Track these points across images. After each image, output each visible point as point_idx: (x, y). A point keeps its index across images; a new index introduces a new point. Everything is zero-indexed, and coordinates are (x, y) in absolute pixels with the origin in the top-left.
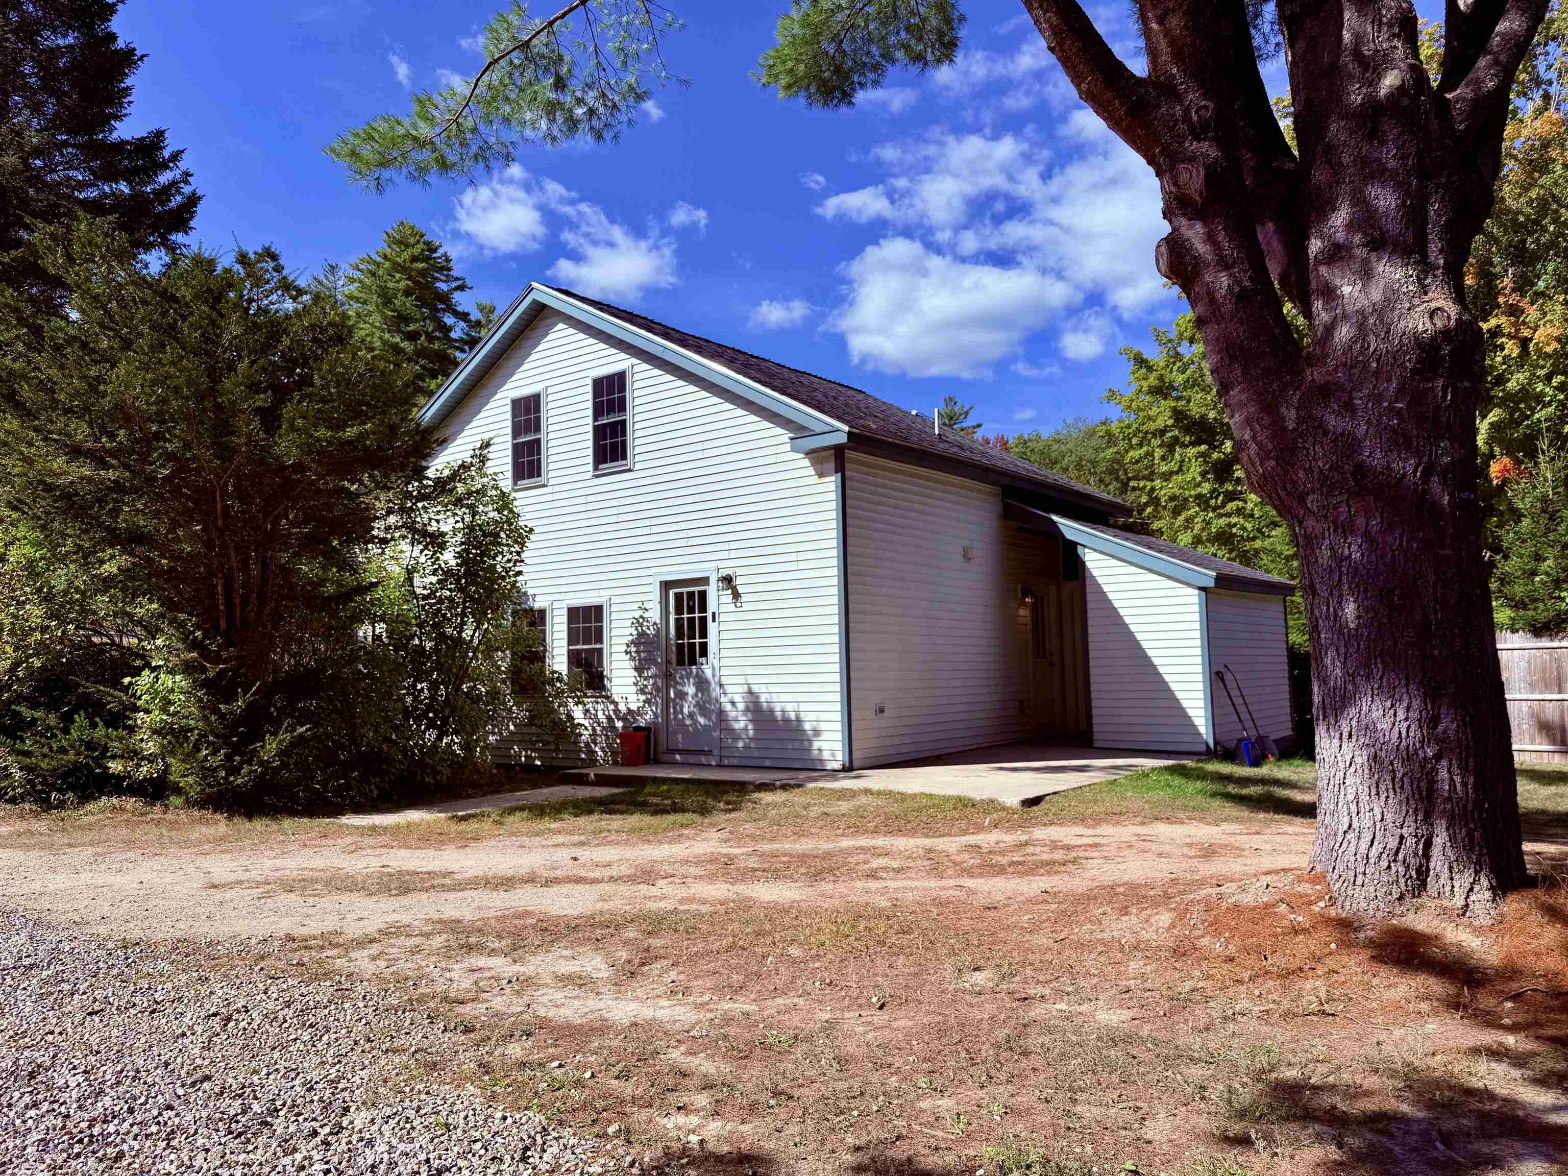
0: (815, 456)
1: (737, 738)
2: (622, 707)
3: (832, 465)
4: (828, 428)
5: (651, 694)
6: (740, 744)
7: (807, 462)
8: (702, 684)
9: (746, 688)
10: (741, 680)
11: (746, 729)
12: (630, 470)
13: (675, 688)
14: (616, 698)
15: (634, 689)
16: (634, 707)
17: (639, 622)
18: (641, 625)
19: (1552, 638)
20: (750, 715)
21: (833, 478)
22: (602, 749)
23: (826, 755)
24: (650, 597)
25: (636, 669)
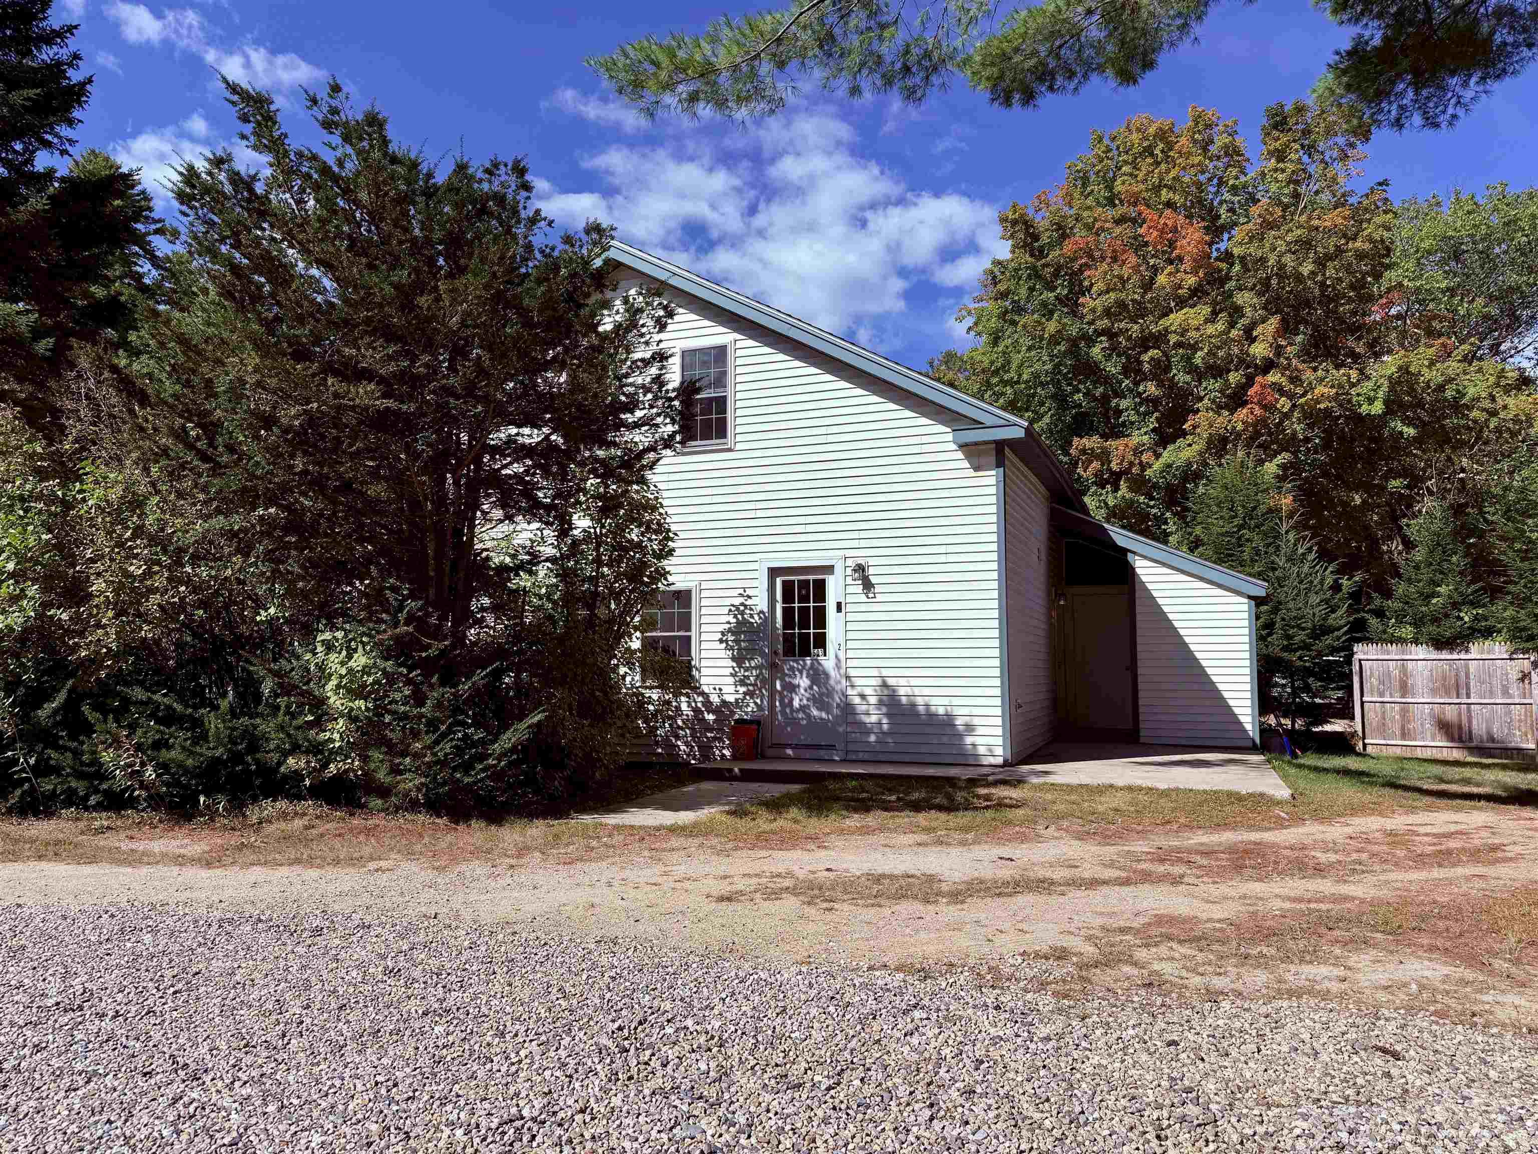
0: (971, 450)
1: (868, 732)
2: (715, 699)
3: (993, 459)
4: (1003, 422)
5: (755, 685)
6: (872, 738)
7: (960, 455)
8: (818, 676)
9: (878, 682)
10: (875, 672)
11: (880, 723)
12: (730, 450)
13: (782, 680)
14: (706, 689)
15: (731, 680)
16: (731, 699)
17: (738, 610)
18: (742, 613)
19: (1452, 650)
20: (884, 710)
21: (993, 472)
22: (687, 744)
23: (982, 750)
24: (755, 583)
25: (733, 659)
